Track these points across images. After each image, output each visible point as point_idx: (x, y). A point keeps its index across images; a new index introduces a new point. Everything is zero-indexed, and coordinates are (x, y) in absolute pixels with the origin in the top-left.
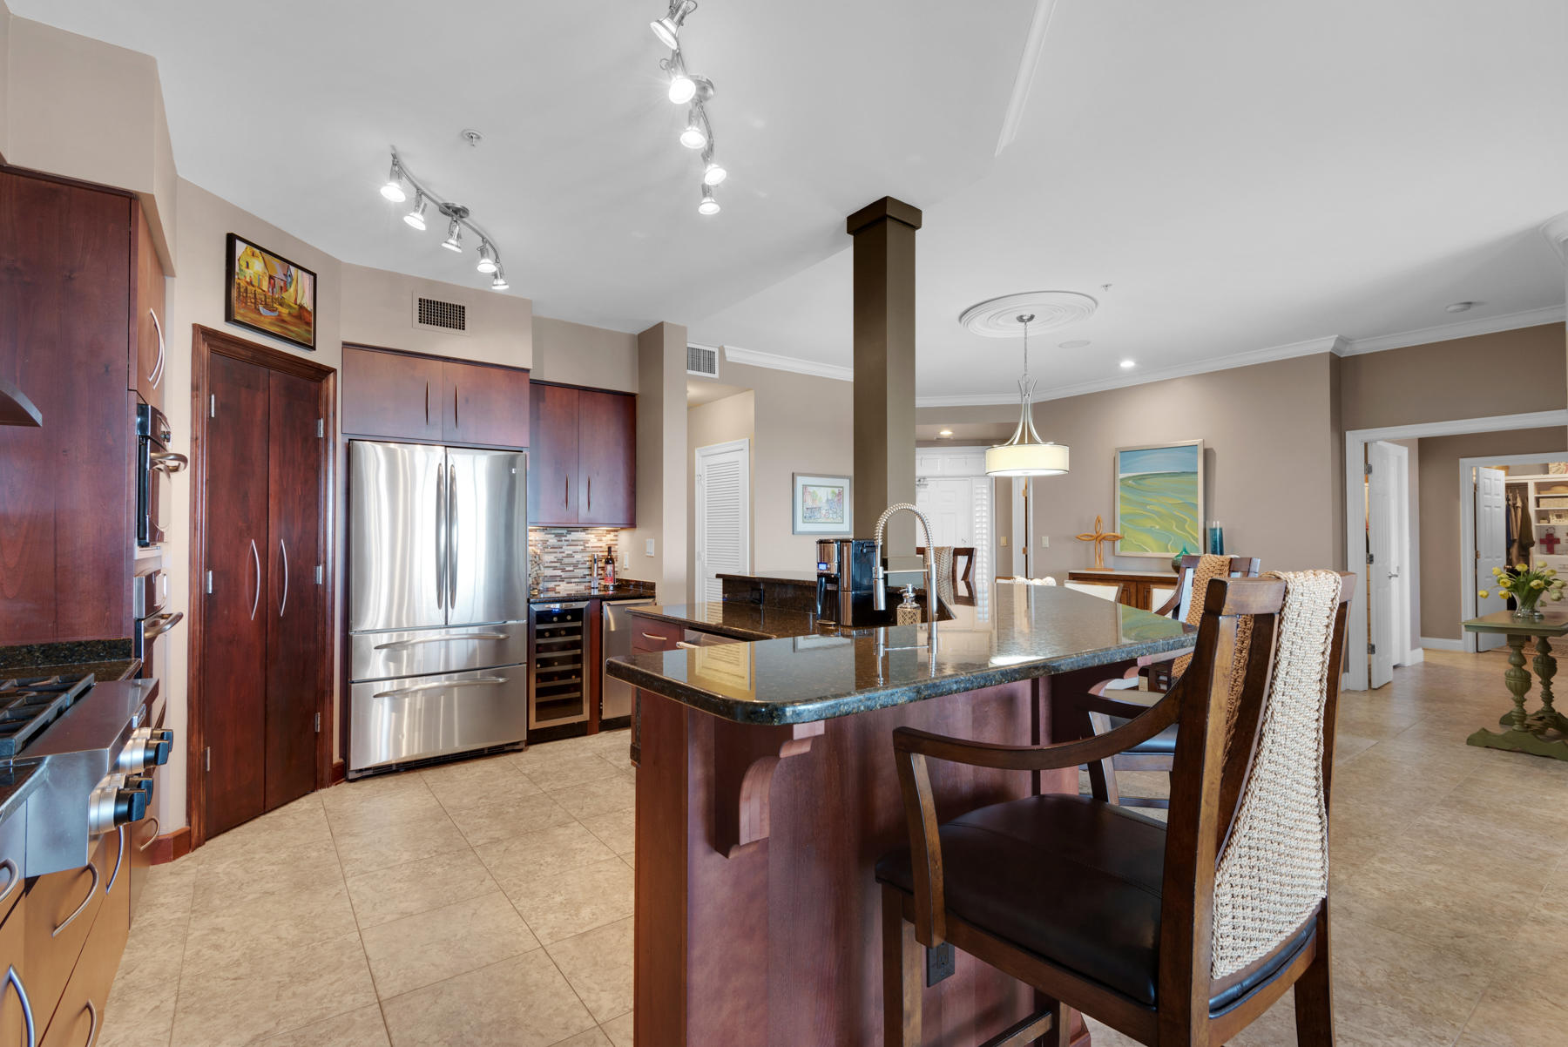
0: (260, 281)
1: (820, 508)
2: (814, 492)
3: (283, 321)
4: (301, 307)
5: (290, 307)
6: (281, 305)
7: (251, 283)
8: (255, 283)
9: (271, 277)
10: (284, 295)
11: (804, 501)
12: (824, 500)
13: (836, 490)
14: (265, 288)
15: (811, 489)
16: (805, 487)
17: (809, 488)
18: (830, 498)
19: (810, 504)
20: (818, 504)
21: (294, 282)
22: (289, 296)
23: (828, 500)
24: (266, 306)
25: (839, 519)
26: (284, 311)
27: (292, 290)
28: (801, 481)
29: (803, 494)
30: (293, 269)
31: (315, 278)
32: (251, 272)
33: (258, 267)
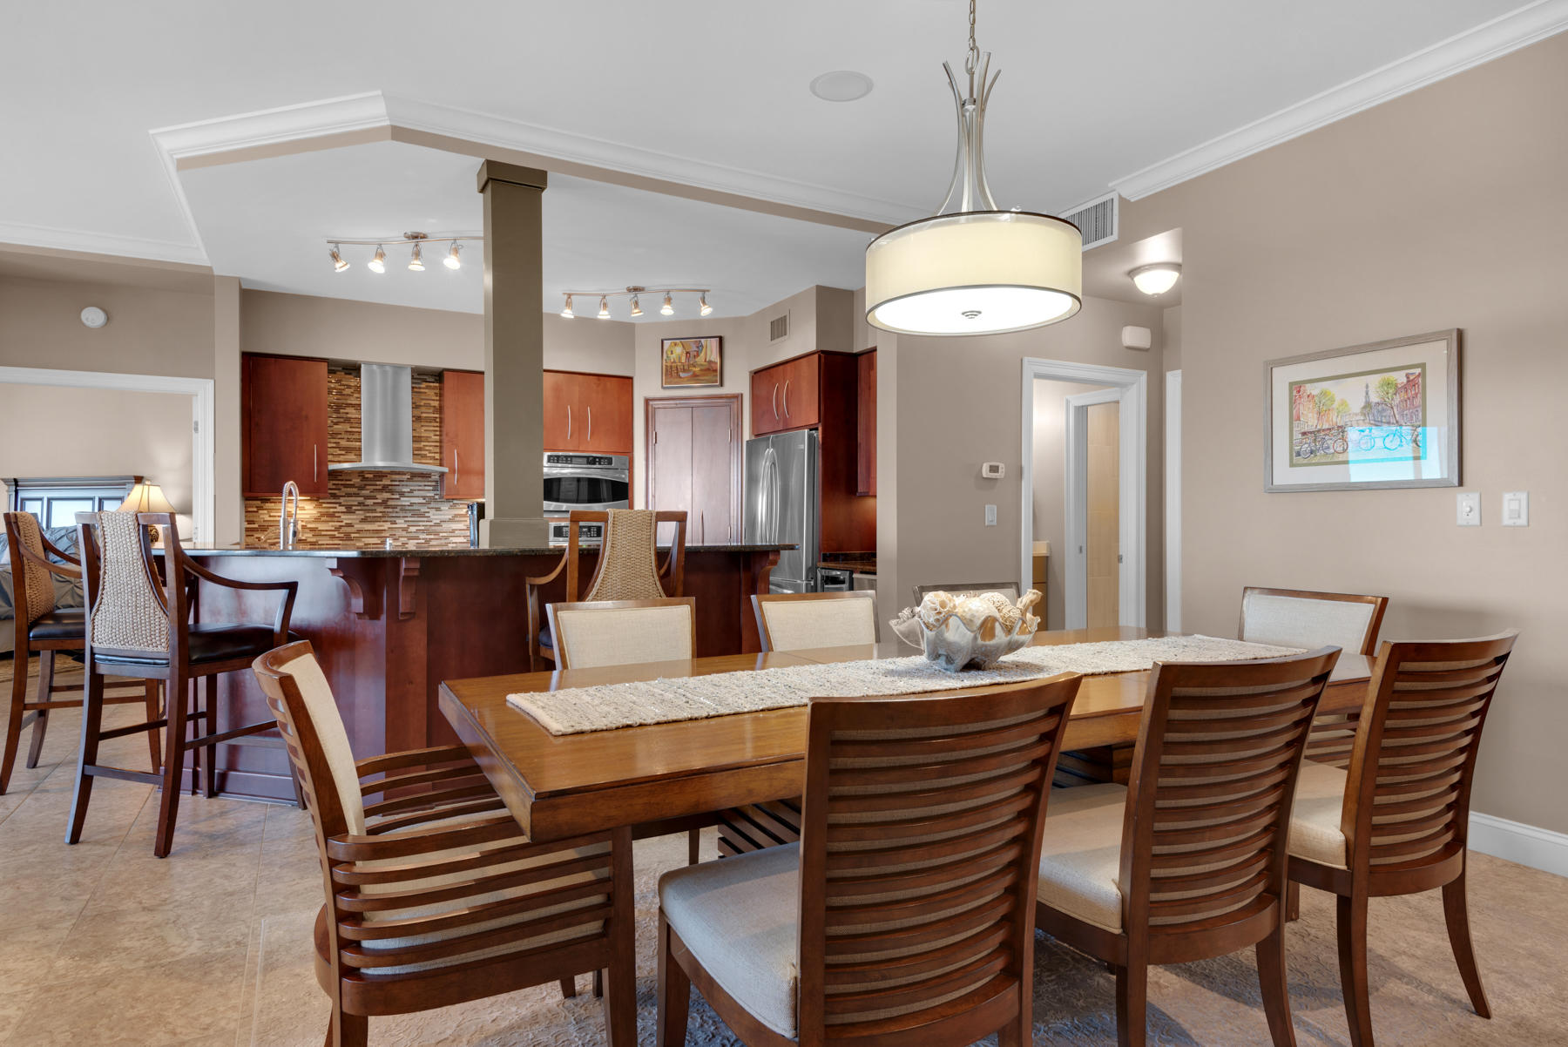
0: (680, 358)
1: (1341, 428)
2: (1324, 394)
3: (698, 376)
4: (710, 362)
5: (702, 365)
6: (695, 367)
7: (674, 362)
8: (677, 361)
9: (687, 353)
10: (697, 360)
11: (1294, 418)
12: (1357, 404)
13: (1400, 377)
14: (683, 361)
15: (1314, 389)
16: (1296, 387)
17: (1308, 386)
18: (1374, 399)
19: (1310, 421)
20: (1335, 419)
21: (704, 350)
22: (701, 359)
23: (1368, 405)
24: (684, 371)
25: (1410, 450)
26: (697, 369)
27: (702, 355)
28: (1283, 377)
29: (1292, 402)
30: (703, 340)
31: (721, 339)
32: (674, 355)
33: (678, 350)
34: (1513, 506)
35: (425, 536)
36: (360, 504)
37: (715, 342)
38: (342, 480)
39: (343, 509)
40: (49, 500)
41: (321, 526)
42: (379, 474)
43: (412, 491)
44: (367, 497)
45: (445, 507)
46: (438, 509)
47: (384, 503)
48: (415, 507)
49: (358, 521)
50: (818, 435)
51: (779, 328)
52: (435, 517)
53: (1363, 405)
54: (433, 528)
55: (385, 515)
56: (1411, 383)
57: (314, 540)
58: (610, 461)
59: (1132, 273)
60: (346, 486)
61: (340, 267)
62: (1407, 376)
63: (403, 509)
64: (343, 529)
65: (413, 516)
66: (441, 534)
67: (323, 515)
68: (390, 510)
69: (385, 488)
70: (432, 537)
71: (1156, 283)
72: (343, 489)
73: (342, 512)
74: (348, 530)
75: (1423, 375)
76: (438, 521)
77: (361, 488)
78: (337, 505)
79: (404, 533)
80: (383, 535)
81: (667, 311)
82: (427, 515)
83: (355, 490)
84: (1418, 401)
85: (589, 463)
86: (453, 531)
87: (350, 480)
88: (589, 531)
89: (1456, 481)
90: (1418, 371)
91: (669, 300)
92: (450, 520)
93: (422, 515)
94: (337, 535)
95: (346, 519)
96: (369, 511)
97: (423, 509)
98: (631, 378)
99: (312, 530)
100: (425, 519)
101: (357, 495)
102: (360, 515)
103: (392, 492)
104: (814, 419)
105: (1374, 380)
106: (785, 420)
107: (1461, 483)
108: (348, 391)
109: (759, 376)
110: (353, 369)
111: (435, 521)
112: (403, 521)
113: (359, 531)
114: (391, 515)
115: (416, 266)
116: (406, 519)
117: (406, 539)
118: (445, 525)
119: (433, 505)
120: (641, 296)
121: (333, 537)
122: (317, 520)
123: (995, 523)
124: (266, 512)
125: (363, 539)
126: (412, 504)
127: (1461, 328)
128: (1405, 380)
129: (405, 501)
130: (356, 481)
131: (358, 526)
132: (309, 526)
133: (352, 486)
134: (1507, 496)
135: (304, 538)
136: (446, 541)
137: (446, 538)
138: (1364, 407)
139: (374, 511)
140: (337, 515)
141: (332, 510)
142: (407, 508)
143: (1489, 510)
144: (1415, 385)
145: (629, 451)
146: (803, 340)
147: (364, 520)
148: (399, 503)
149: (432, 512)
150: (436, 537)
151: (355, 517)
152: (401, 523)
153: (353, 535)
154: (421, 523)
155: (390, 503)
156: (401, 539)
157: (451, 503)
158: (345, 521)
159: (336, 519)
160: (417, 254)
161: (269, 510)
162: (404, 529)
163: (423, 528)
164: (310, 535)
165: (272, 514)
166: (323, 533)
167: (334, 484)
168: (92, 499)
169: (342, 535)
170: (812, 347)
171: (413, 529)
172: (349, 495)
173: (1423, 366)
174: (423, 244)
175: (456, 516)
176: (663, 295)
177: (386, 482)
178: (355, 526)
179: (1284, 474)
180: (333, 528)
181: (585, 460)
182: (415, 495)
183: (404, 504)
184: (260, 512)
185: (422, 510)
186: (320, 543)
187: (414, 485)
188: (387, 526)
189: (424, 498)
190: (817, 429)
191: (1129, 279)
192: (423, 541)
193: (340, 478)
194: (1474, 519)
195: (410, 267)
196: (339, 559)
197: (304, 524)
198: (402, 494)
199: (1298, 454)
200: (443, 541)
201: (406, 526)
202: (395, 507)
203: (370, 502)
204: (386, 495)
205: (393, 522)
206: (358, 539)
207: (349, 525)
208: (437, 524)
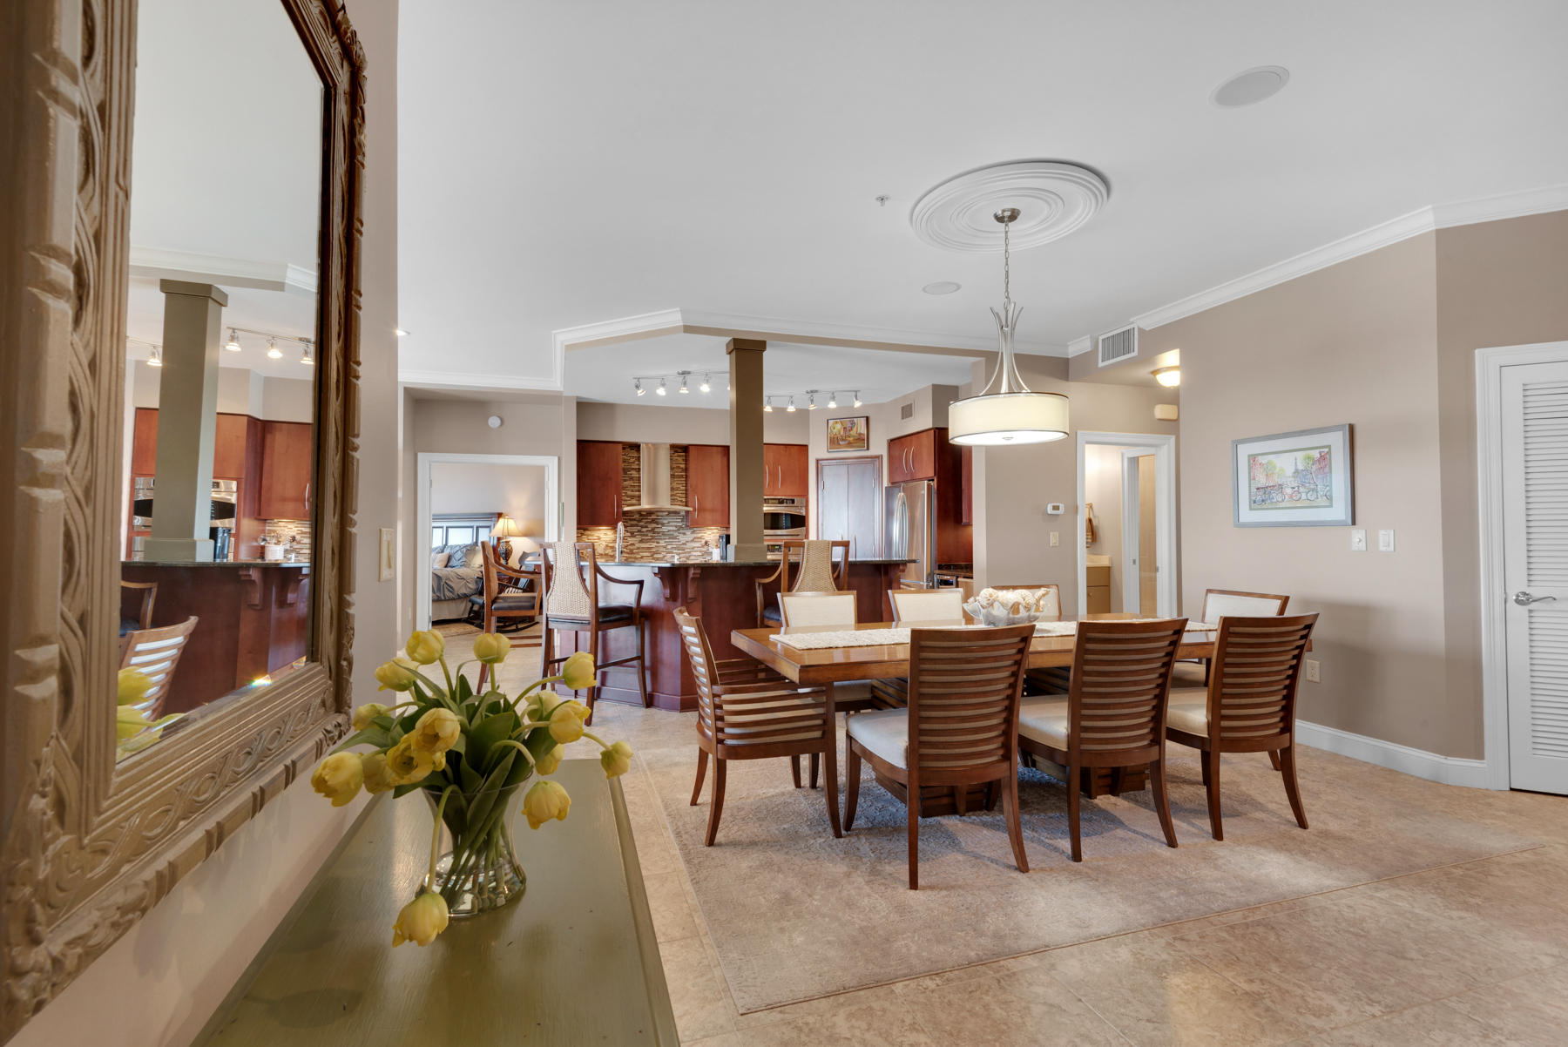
1: (1281, 486)
2: (1269, 463)
3: (851, 443)
4: (860, 434)
5: (855, 436)
6: (849, 437)
7: (836, 434)
8: (838, 433)
9: (845, 428)
10: (851, 433)
11: (1251, 478)
12: (1290, 471)
13: (1316, 454)
14: (842, 433)
15: (1262, 460)
16: (1253, 458)
17: (1260, 457)
18: (1300, 467)
19: (1262, 481)
20: (1277, 480)
21: (856, 426)
22: (853, 432)
23: (1297, 471)
24: (843, 440)
25: (1323, 501)
26: (851, 439)
27: (855, 429)
28: (1245, 451)
29: (1250, 468)
30: (855, 420)
31: (867, 418)
32: (835, 431)
33: (839, 426)
34: (1385, 539)
35: (676, 551)
36: (639, 531)
37: (864, 420)
39: (629, 534)
40: (447, 528)
42: (650, 513)
43: (669, 523)
44: (642, 527)
45: (688, 532)
46: (684, 534)
47: (653, 530)
48: (670, 533)
49: (637, 542)
50: (934, 484)
51: (907, 412)
52: (682, 539)
53: (1293, 471)
54: (682, 546)
55: (653, 538)
56: (1322, 458)
57: (612, 554)
58: (793, 501)
59: (1155, 372)
60: (630, 520)
61: (640, 393)
62: (1320, 453)
63: (663, 533)
64: (629, 547)
65: (669, 539)
66: (686, 550)
68: (656, 535)
69: (653, 521)
70: (680, 552)
71: (1170, 379)
72: (630, 522)
73: (628, 536)
74: (631, 547)
75: (1329, 453)
76: (685, 542)
77: (640, 521)
78: (624, 532)
79: (664, 550)
80: (652, 551)
81: (832, 405)
82: (678, 537)
83: (635, 522)
84: (1327, 469)
85: (780, 503)
86: (693, 548)
87: (633, 516)
88: (780, 548)
89: (1350, 521)
90: (1326, 450)
91: (833, 398)
92: (692, 541)
93: (675, 538)
95: (630, 541)
96: (644, 535)
97: (676, 534)
98: (806, 446)
99: (611, 547)
100: (677, 540)
101: (637, 526)
102: (639, 538)
103: (657, 523)
104: (931, 473)
105: (1300, 455)
106: (912, 474)
107: (1354, 523)
108: (632, 460)
109: (893, 443)
110: (636, 447)
111: (682, 542)
113: (638, 548)
114: (656, 538)
115: (684, 391)
116: (666, 540)
117: (665, 553)
118: (689, 545)
119: (681, 531)
120: (815, 395)
122: (614, 542)
123: (1057, 544)
125: (640, 553)
126: (669, 531)
127: (1352, 423)
128: (1319, 456)
129: (665, 529)
130: (637, 516)
131: (637, 545)
132: (609, 545)
133: (634, 520)
134: (1382, 533)
137: (690, 552)
138: (1294, 473)
139: (647, 535)
141: (622, 535)
142: (666, 533)
143: (1371, 541)
144: (1324, 459)
145: (805, 494)
146: (923, 421)
147: (641, 541)
148: (661, 531)
149: (681, 535)
150: (683, 552)
151: (635, 539)
152: (662, 543)
153: (634, 551)
154: (674, 543)
155: (656, 530)
160: (685, 384)
161: (588, 535)
162: (665, 547)
163: (675, 546)
164: (610, 551)
165: (592, 537)
168: (472, 527)
169: (628, 551)
170: (930, 425)
171: (669, 547)
172: (632, 526)
173: (1329, 447)
174: (688, 377)
175: (695, 538)
176: (830, 395)
177: (653, 517)
179: (1247, 515)
181: (777, 501)
182: (670, 526)
184: (582, 537)
187: (670, 519)
188: (654, 544)
189: (676, 526)
190: (933, 480)
191: (1152, 376)
193: (629, 515)
194: (1362, 546)
195: (681, 392)
196: (659, 568)
197: (606, 544)
198: (663, 524)
199: (1255, 502)
200: (687, 555)
201: (665, 545)
202: (658, 533)
203: (644, 530)
204: (654, 525)
205: (658, 543)
206: (638, 553)
207: (633, 544)
208: (684, 544)
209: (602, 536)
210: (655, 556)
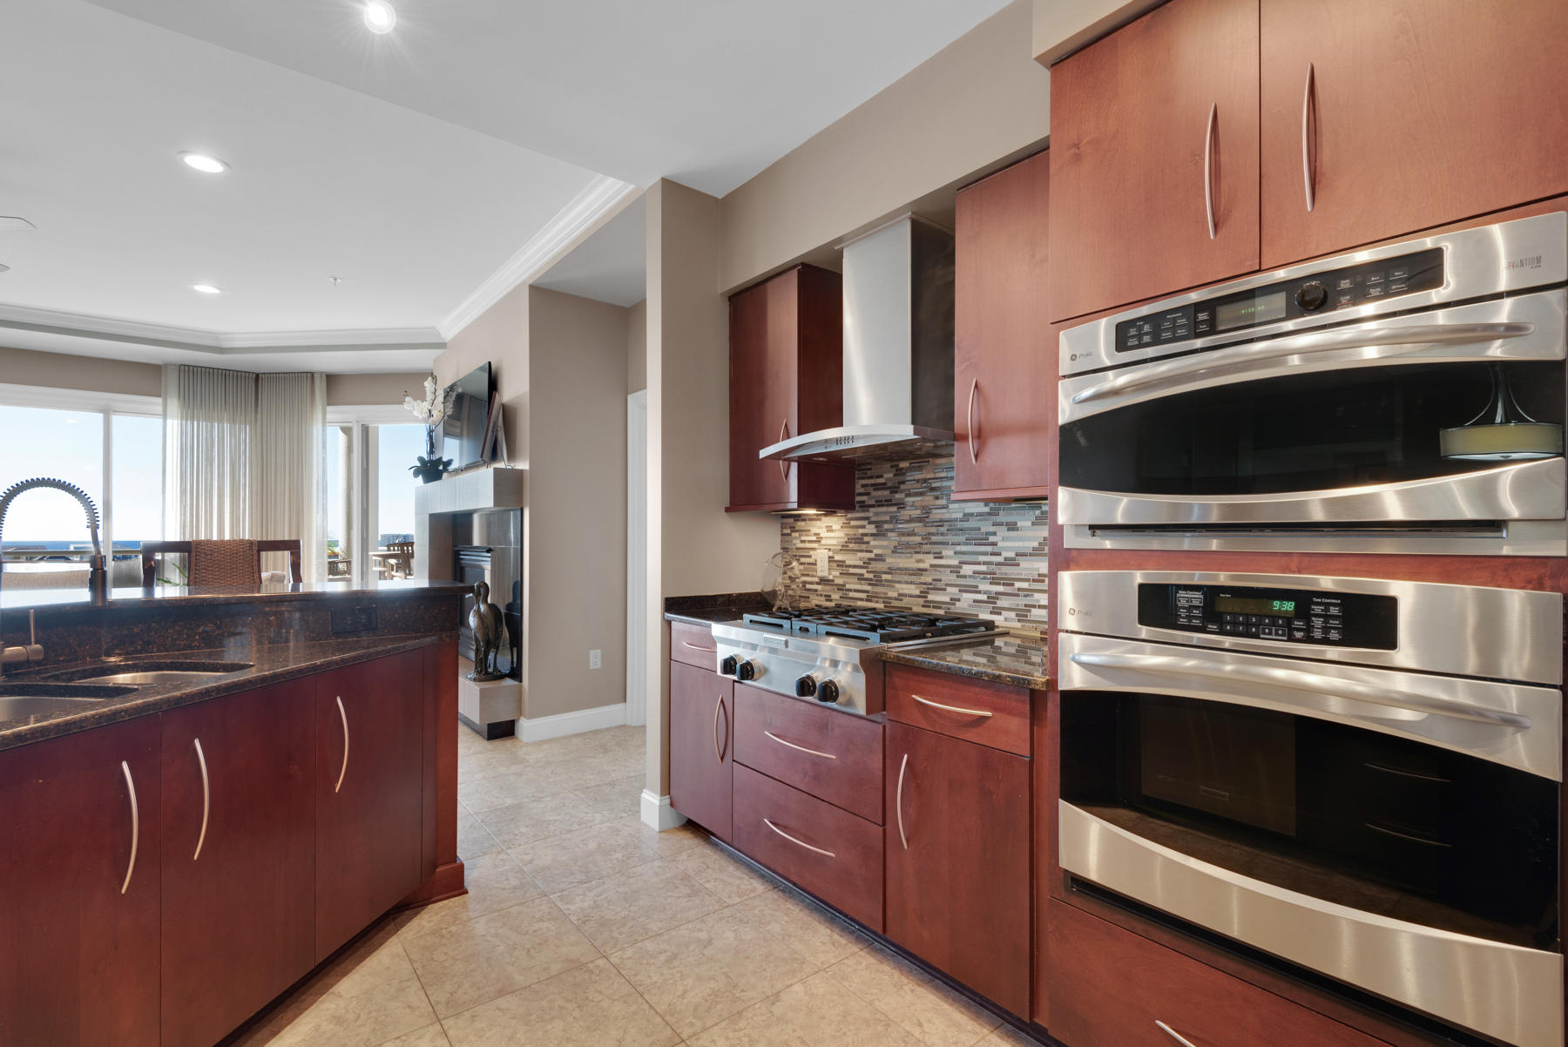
35: (985, 586)
36: (893, 519)
38: (871, 477)
39: (871, 529)
41: (851, 559)
46: (1012, 527)
47: (926, 516)
48: (972, 524)
49: (889, 552)
52: (1008, 544)
54: (1005, 569)
55: (925, 539)
57: (839, 581)
60: (876, 487)
63: (952, 527)
65: (968, 542)
66: (1018, 585)
67: (850, 540)
68: (933, 530)
70: (1000, 589)
72: (874, 493)
73: (872, 535)
76: (1012, 554)
77: (895, 489)
78: (865, 523)
79: (953, 578)
80: (923, 579)
82: (992, 539)
87: (881, 476)
93: (983, 540)
94: (867, 576)
95: (876, 547)
96: (904, 532)
97: (986, 527)
99: (841, 564)
100: (989, 549)
102: (893, 539)
111: (1005, 554)
112: (952, 553)
113: (890, 571)
114: (934, 538)
116: (958, 548)
117: (956, 590)
121: (861, 578)
122: (844, 548)
124: (797, 534)
125: (897, 585)
126: (967, 517)
129: (955, 510)
130: (888, 477)
132: (837, 558)
133: (883, 487)
135: (831, 577)
136: (1028, 601)
139: (912, 534)
140: (866, 539)
141: (861, 531)
142: (960, 525)
148: (947, 516)
149: (1002, 532)
150: (1008, 589)
151: (885, 543)
152: (950, 557)
153: (885, 577)
154: (982, 558)
155: (932, 515)
156: (949, 589)
157: (1038, 512)
158: (876, 551)
159: (864, 547)
161: (800, 531)
162: (955, 570)
163: (983, 568)
164: (837, 574)
165: (803, 538)
166: (852, 570)
167: (863, 486)
169: (871, 576)
171: (967, 570)
178: (888, 560)
180: (861, 563)
183: (954, 516)
184: (794, 534)
185: (984, 530)
186: (848, 586)
188: (929, 561)
189: (986, 501)
192: (984, 597)
193: (869, 473)
197: (831, 554)
200: (1021, 602)
201: (955, 562)
202: (940, 523)
204: (928, 499)
205: (939, 556)
206: (890, 584)
207: (879, 558)
208: (1010, 562)
209: (824, 533)
210: (931, 597)
